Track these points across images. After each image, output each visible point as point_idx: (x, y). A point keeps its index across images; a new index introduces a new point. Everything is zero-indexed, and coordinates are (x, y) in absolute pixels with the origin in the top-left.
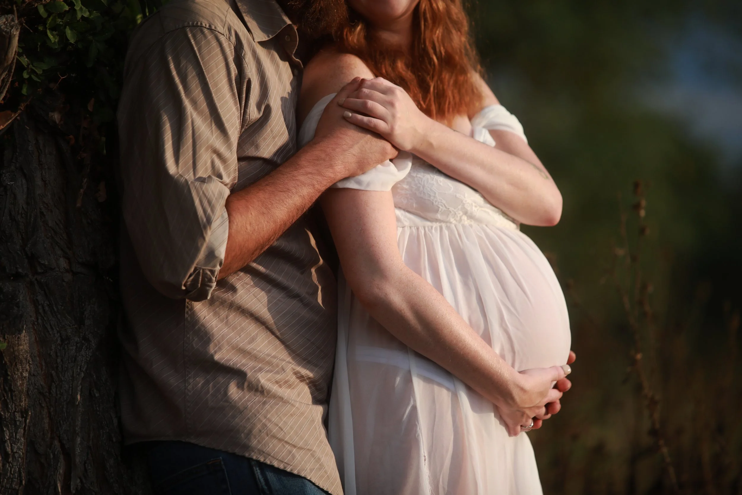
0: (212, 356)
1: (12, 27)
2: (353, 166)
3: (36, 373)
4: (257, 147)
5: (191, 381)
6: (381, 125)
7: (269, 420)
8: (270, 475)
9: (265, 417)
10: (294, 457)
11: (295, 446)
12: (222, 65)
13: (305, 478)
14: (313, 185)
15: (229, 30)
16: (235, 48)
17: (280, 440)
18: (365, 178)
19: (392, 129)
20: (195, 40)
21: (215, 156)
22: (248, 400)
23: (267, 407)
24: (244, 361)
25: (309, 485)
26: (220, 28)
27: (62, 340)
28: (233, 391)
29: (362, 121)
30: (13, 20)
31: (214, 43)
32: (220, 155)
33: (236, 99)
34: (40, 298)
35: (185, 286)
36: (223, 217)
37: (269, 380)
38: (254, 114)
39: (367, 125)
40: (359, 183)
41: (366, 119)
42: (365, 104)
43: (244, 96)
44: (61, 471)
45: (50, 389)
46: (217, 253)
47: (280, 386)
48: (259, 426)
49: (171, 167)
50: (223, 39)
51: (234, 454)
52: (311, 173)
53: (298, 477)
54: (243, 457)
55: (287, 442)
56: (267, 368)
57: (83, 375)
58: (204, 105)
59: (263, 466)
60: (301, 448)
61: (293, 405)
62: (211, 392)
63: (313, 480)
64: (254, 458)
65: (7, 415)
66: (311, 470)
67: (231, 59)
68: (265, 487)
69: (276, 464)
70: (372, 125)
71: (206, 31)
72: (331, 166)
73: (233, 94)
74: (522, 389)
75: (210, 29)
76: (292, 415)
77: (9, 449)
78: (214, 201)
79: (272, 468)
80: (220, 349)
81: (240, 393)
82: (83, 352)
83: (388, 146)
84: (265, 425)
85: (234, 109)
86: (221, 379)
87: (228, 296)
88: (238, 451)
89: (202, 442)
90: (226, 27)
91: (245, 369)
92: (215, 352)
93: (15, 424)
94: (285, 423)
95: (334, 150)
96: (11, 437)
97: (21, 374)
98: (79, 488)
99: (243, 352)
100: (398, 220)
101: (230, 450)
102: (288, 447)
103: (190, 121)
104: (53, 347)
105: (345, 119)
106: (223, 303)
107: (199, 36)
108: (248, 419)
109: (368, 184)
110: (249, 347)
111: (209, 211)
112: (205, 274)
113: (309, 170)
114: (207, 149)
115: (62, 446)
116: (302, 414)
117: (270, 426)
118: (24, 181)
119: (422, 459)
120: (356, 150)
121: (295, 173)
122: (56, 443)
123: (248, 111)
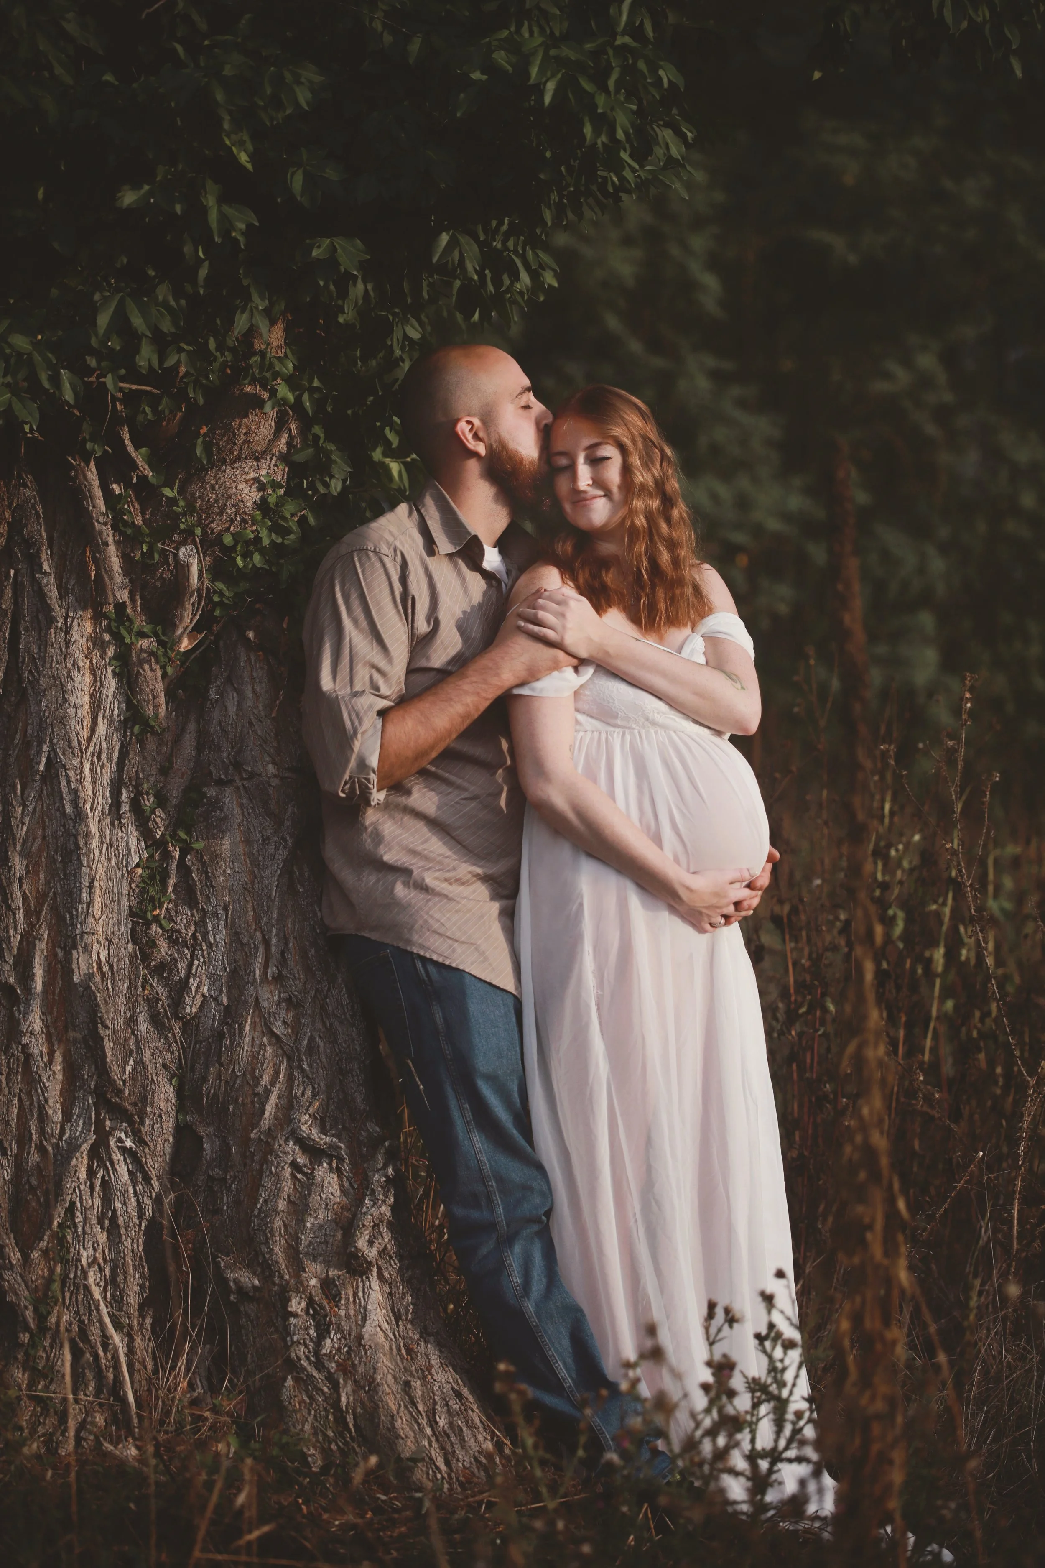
0: (382, 856)
1: (189, 556)
2: (523, 674)
3: (240, 871)
4: (428, 659)
5: (364, 879)
6: (550, 634)
7: (432, 917)
8: (431, 968)
9: (427, 913)
10: (454, 951)
11: (456, 941)
12: (385, 585)
13: (463, 971)
14: (478, 694)
15: (395, 551)
16: (401, 567)
17: (441, 935)
18: (538, 685)
19: (562, 638)
20: (360, 562)
21: (374, 672)
22: (413, 898)
23: (430, 904)
24: (414, 861)
25: (468, 977)
26: (384, 549)
27: (264, 840)
28: (400, 890)
29: (533, 631)
30: (192, 550)
31: (378, 565)
32: (379, 670)
33: (400, 615)
34: (244, 801)
35: (343, 791)
36: (375, 727)
37: (436, 878)
38: (422, 627)
39: (536, 633)
40: (533, 689)
41: (536, 629)
42: (536, 615)
43: (410, 611)
44: (260, 960)
45: (253, 885)
46: (367, 762)
47: (451, 884)
48: (420, 922)
49: (326, 682)
50: (386, 560)
51: (398, 948)
52: (475, 682)
53: (456, 969)
54: (406, 951)
55: (448, 937)
56: (438, 867)
57: (279, 872)
58: (364, 624)
59: (424, 960)
60: (463, 943)
61: (458, 903)
62: (380, 889)
63: (473, 973)
64: (415, 951)
65: (210, 908)
66: (472, 964)
67: (395, 578)
68: (426, 978)
69: (435, 957)
70: (542, 634)
71: (371, 554)
72: (498, 675)
73: (398, 611)
74: (688, 888)
75: (375, 551)
76: (457, 911)
77: (212, 940)
78: (362, 714)
79: (431, 960)
80: (390, 850)
81: (406, 891)
82: (280, 852)
83: (561, 654)
84: (426, 921)
85: (400, 624)
86: (390, 877)
87: (403, 800)
88: (401, 945)
89: (374, 936)
90: (392, 550)
91: (413, 867)
92: (385, 853)
93: (217, 917)
94: (449, 919)
95: (502, 658)
96: (213, 928)
97: (225, 871)
98: (276, 975)
99: (414, 853)
100: (577, 722)
101: (395, 944)
102: (450, 942)
103: (347, 640)
104: (255, 846)
105: (519, 628)
106: (397, 807)
107: (364, 558)
108: (411, 915)
109: (541, 690)
110: (419, 848)
111: (357, 723)
112: (361, 784)
113: (474, 679)
114: (365, 664)
115: (264, 936)
116: (469, 910)
117: (431, 921)
118: (235, 695)
119: (587, 953)
120: (525, 658)
121: (460, 683)
122: (258, 934)
123: (415, 625)
